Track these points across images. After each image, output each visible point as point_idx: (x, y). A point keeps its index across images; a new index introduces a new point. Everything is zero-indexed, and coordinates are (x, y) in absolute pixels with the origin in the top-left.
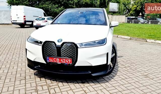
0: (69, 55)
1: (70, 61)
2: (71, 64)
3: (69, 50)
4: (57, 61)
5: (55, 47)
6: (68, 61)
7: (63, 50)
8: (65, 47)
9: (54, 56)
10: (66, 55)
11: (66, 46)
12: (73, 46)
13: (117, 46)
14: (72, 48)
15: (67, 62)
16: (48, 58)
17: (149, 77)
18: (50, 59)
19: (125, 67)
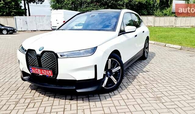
0: (50, 66)
1: (50, 73)
2: (52, 76)
3: (49, 60)
4: (39, 73)
5: (36, 56)
6: (49, 73)
7: (43, 59)
8: (44, 56)
9: (36, 66)
10: (47, 66)
11: (46, 55)
12: (53, 56)
13: (155, 57)
14: (52, 58)
15: (47, 74)
16: (31, 68)
17: (160, 100)
19: (141, 84)
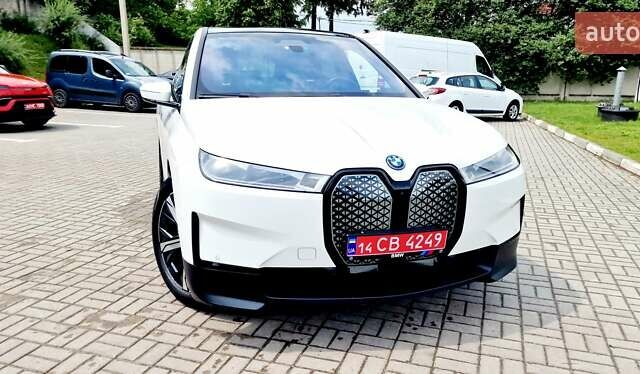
1: (440, 239)
2: (442, 249)
3: (438, 195)
4: (391, 249)
5: (384, 192)
6: (434, 241)
7: (416, 197)
8: (422, 186)
14: (448, 187)
15: (427, 246)
18: (362, 245)
